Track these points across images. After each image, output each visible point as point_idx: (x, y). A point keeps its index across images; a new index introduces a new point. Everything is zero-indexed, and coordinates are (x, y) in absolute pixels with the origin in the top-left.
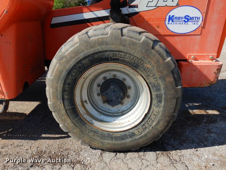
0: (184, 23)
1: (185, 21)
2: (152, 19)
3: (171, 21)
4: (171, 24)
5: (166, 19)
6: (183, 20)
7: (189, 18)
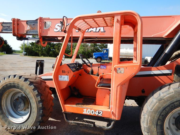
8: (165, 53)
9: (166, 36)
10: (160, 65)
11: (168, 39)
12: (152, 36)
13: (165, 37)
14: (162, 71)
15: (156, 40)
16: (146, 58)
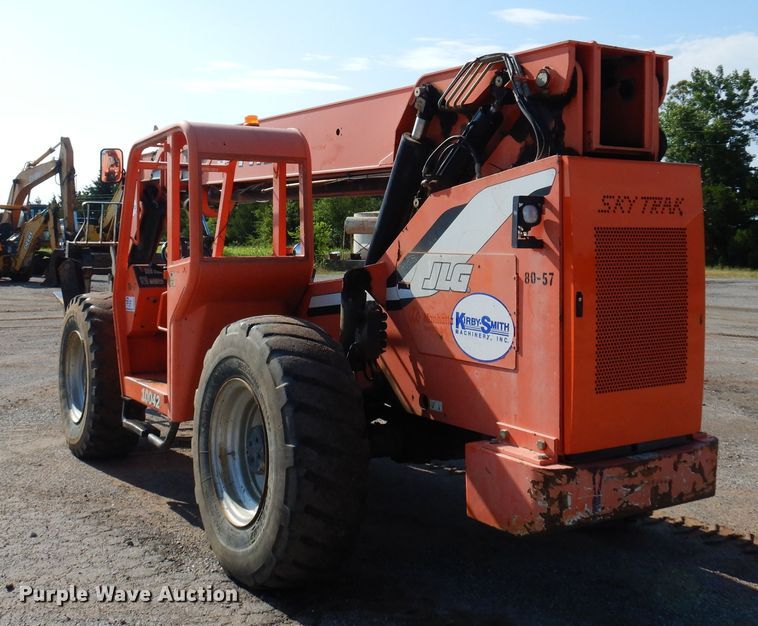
0: (482, 333)
3: (460, 325)
4: (461, 333)
5: (451, 318)
6: (480, 326)
7: (490, 323)
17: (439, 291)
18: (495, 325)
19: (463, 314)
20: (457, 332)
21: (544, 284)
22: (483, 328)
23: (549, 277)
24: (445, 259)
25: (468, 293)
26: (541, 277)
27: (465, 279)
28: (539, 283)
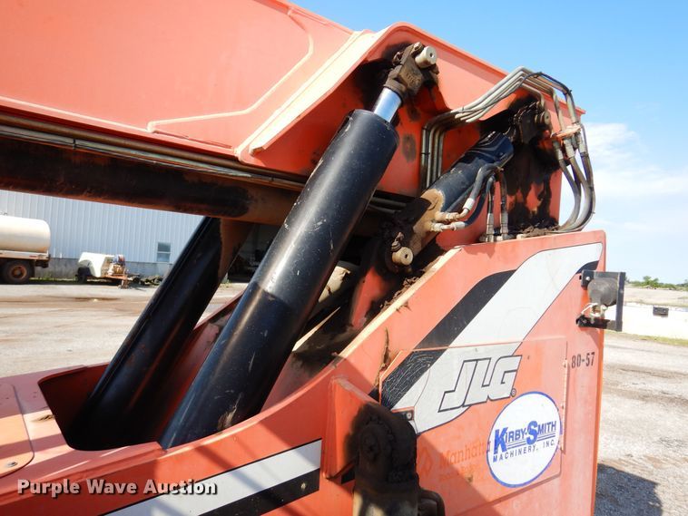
0: (527, 446)
1: (529, 441)
2: (454, 454)
3: (500, 448)
4: (501, 458)
5: (489, 443)
6: (526, 437)
7: (537, 429)
8: (258, 298)
9: (258, 153)
10: (230, 417)
11: (266, 180)
12: (148, 130)
13: (252, 161)
14: (249, 470)
15: (178, 173)
16: (85, 257)
17: (470, 406)
18: (542, 429)
19: (505, 430)
20: (495, 460)
21: (587, 365)
22: (528, 439)
23: (590, 357)
24: (481, 353)
25: (513, 395)
26: (585, 358)
27: (510, 378)
28: (583, 364)
